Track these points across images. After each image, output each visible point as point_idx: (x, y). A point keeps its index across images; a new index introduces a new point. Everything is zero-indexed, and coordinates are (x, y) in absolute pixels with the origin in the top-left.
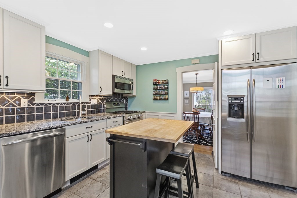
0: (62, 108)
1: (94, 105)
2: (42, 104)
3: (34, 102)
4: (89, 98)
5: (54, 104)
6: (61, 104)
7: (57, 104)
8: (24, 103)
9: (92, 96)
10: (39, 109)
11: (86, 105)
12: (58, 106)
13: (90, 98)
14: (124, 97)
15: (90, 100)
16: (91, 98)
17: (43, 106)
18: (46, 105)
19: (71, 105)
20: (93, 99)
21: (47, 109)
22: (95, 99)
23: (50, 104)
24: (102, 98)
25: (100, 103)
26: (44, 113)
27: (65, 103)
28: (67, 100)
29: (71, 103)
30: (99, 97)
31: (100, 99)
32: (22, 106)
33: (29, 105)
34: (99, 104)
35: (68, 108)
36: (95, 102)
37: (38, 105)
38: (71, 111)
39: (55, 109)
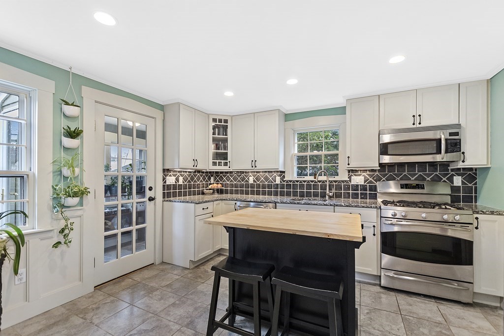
0: (309, 187)
1: (358, 185)
2: (290, 181)
3: (284, 180)
4: (347, 174)
5: (301, 182)
6: (308, 182)
7: (304, 181)
8: (278, 180)
9: (352, 172)
10: (289, 186)
11: (343, 184)
12: (305, 184)
13: (349, 175)
14: (452, 170)
15: (350, 178)
16: (351, 174)
17: (291, 183)
18: (294, 182)
19: (319, 184)
20: (355, 175)
21: (295, 186)
22: (360, 175)
23: (297, 181)
24: (377, 173)
25: (371, 182)
26: (292, 190)
27: (312, 181)
28: (315, 178)
29: (320, 181)
30: (368, 173)
31: (371, 176)
32: (277, 183)
33: (281, 182)
34: (368, 185)
35: (315, 187)
36: (358, 180)
37: (287, 182)
38: (319, 191)
39: (302, 186)
